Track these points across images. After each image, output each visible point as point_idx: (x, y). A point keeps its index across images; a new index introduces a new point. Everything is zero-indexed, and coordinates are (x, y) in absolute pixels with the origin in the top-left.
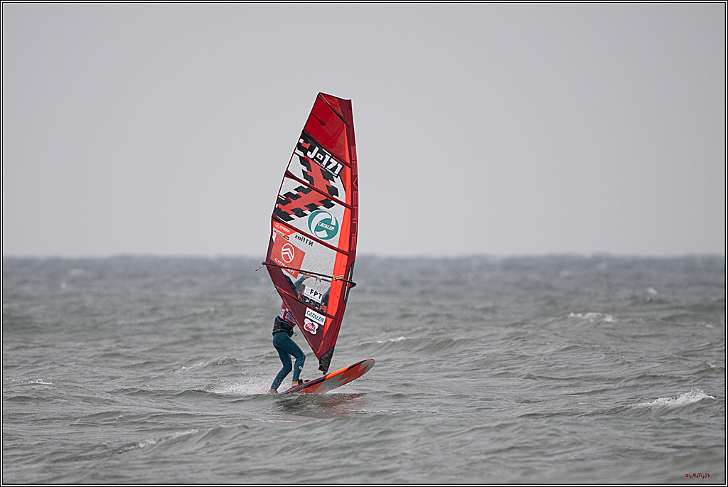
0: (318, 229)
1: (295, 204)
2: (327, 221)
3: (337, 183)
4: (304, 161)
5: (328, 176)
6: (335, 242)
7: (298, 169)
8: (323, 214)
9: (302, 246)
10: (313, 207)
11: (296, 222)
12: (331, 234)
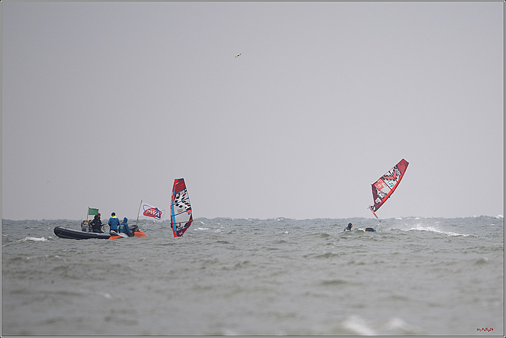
0: (389, 184)
1: (387, 177)
2: (392, 183)
3: (398, 177)
4: (394, 170)
5: (397, 175)
6: (391, 188)
7: (392, 171)
8: (392, 181)
9: (384, 186)
10: (391, 180)
11: (386, 181)
12: (391, 186)
